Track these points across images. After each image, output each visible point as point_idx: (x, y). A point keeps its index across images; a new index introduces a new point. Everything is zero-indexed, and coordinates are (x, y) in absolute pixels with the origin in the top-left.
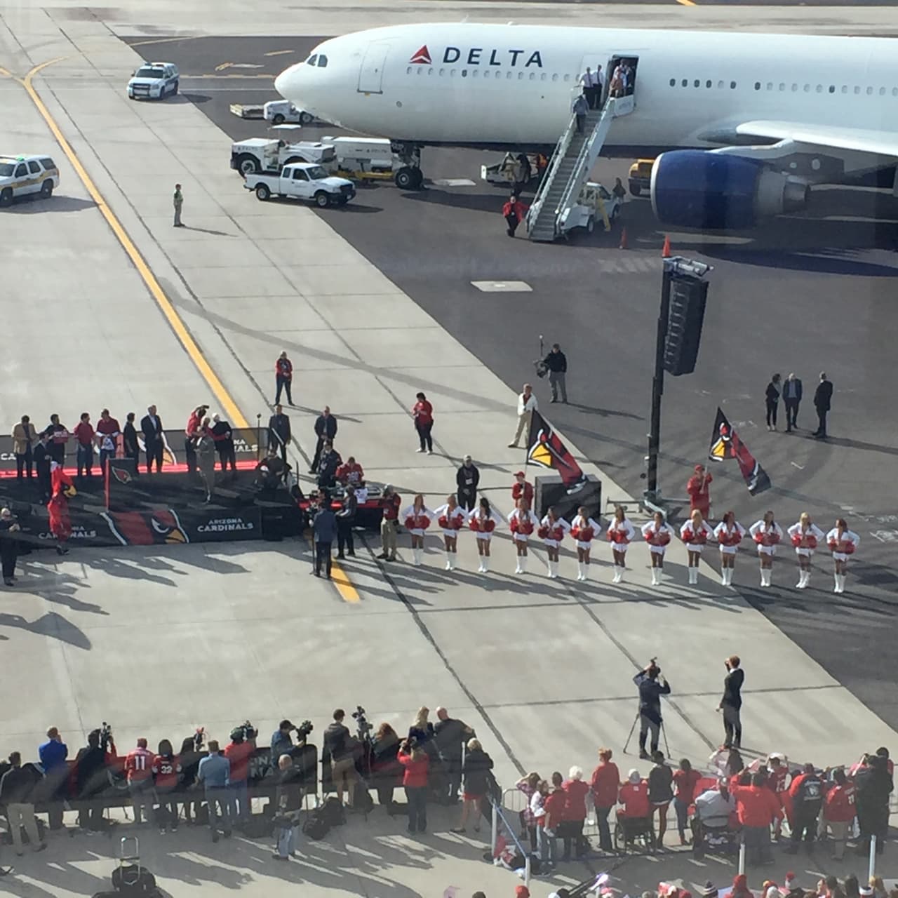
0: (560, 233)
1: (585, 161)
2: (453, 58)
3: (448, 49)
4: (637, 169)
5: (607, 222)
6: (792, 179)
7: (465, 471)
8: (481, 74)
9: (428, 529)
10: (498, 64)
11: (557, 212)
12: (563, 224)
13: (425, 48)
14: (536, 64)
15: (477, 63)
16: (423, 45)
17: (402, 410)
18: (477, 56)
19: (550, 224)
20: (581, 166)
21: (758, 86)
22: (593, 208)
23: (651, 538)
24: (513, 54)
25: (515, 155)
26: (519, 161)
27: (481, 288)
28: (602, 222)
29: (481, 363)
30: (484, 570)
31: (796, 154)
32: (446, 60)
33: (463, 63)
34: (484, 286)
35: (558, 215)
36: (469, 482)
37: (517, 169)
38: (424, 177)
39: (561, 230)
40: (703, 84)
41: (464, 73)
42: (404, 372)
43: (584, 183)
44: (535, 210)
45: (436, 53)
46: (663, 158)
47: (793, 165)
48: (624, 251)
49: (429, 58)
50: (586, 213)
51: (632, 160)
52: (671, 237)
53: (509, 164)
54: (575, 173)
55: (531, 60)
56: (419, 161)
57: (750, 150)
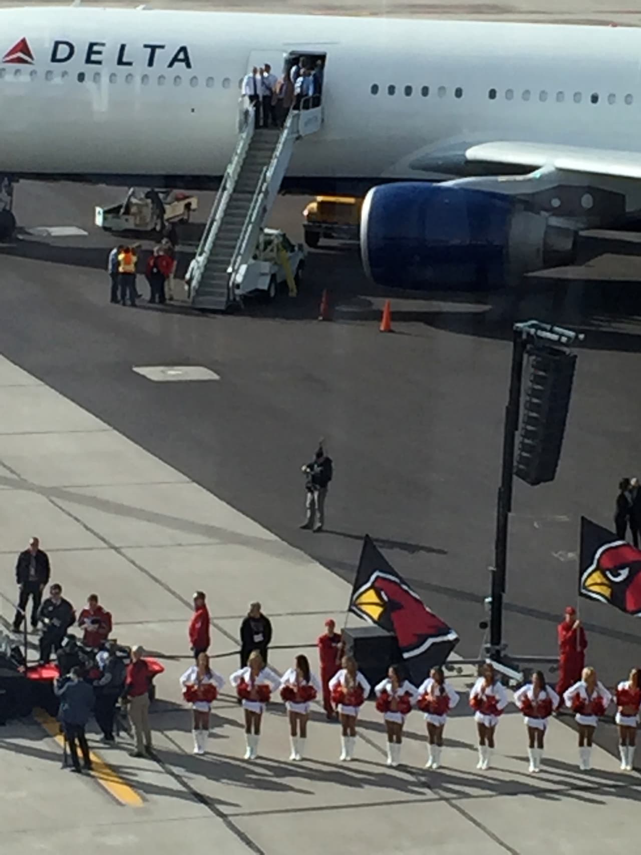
0: (234, 299)
1: (262, 201)
2: (65, 55)
3: (57, 44)
4: (315, 210)
5: (292, 284)
6: (556, 222)
7: (252, 624)
8: (105, 77)
10: (130, 64)
11: (230, 270)
12: (238, 286)
13: (23, 41)
14: (183, 64)
15: (99, 63)
16: (21, 38)
17: (104, 545)
18: (99, 53)
19: (220, 286)
20: (258, 204)
21: (493, 94)
22: (276, 264)
24: (149, 50)
25: (142, 192)
26: (149, 201)
27: (149, 376)
28: (284, 283)
29: (187, 479)
30: (298, 758)
31: (560, 187)
32: (54, 59)
33: (78, 62)
34: (154, 373)
35: (230, 274)
36: (258, 638)
38: (17, 224)
39: (234, 295)
40: (417, 92)
41: (81, 77)
42: (87, 492)
43: (262, 230)
45: (41, 48)
46: (375, 193)
47: (556, 203)
48: (325, 323)
49: (30, 55)
50: (267, 270)
51: (307, 197)
52: (385, 304)
53: (136, 204)
54: (251, 215)
55: (175, 59)
56: (11, 202)
57: (497, 181)
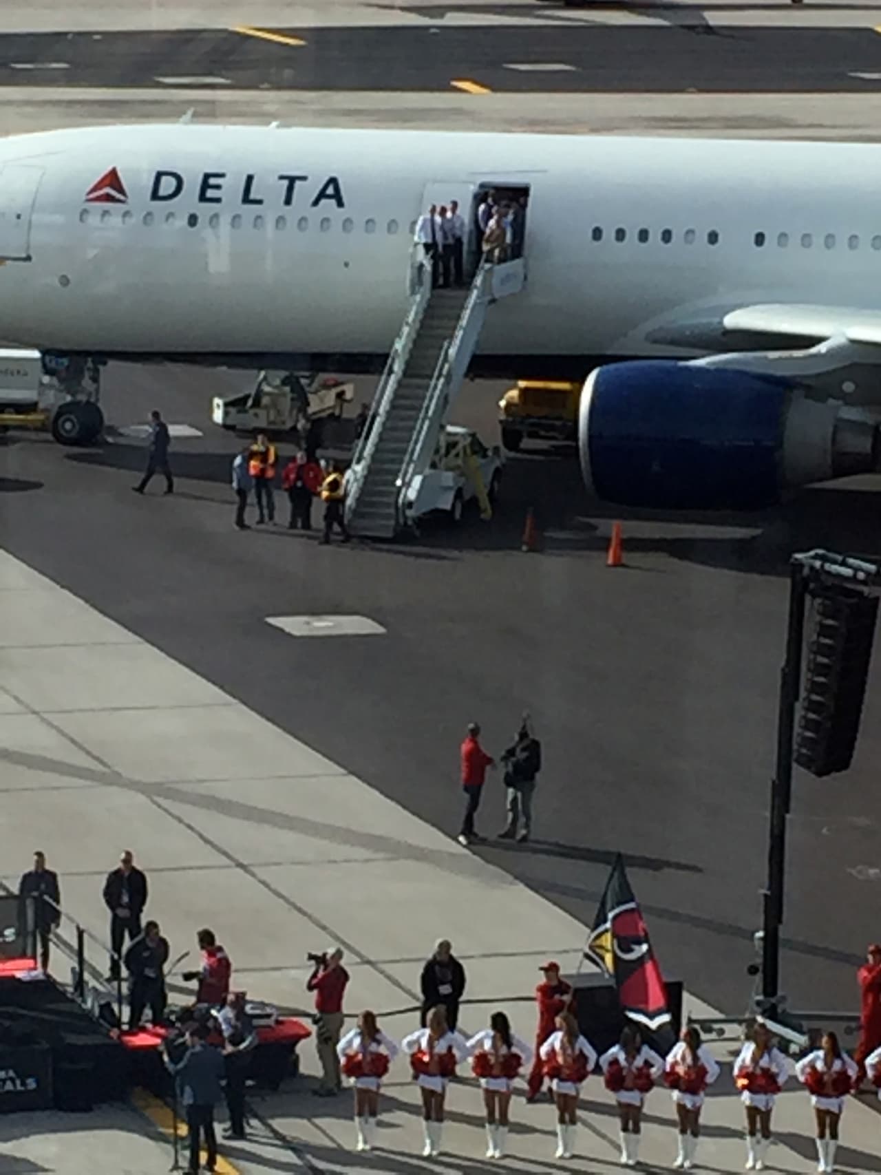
0: (405, 523)
1: (444, 385)
2: (171, 190)
3: (159, 175)
4: (516, 400)
5: (485, 502)
6: (851, 413)
8: (225, 220)
9: (385, 1079)
10: (259, 202)
11: (399, 483)
12: (410, 505)
13: (113, 174)
14: (333, 202)
15: (218, 200)
16: (110, 168)
17: (226, 861)
18: (218, 187)
19: (388, 505)
20: (437, 392)
21: (760, 239)
22: (462, 475)
23: (817, 1084)
24: (285, 183)
25: (278, 376)
26: (287, 389)
27: (287, 630)
28: (474, 501)
29: (342, 771)
30: (497, 1154)
31: (854, 365)
32: (155, 196)
33: (189, 199)
34: (294, 625)
35: (400, 489)
36: (445, 989)
37: (286, 403)
38: (107, 422)
39: (406, 518)
40: (655, 237)
41: (193, 220)
42: (202, 789)
43: (442, 427)
44: (356, 480)
45: (137, 180)
46: (598, 376)
47: (848, 387)
48: (531, 554)
49: (121, 191)
50: (451, 483)
51: (506, 382)
52: (615, 528)
53: (268, 394)
54: (428, 408)
55: (322, 195)
56: (97, 390)
57: (766, 358)
